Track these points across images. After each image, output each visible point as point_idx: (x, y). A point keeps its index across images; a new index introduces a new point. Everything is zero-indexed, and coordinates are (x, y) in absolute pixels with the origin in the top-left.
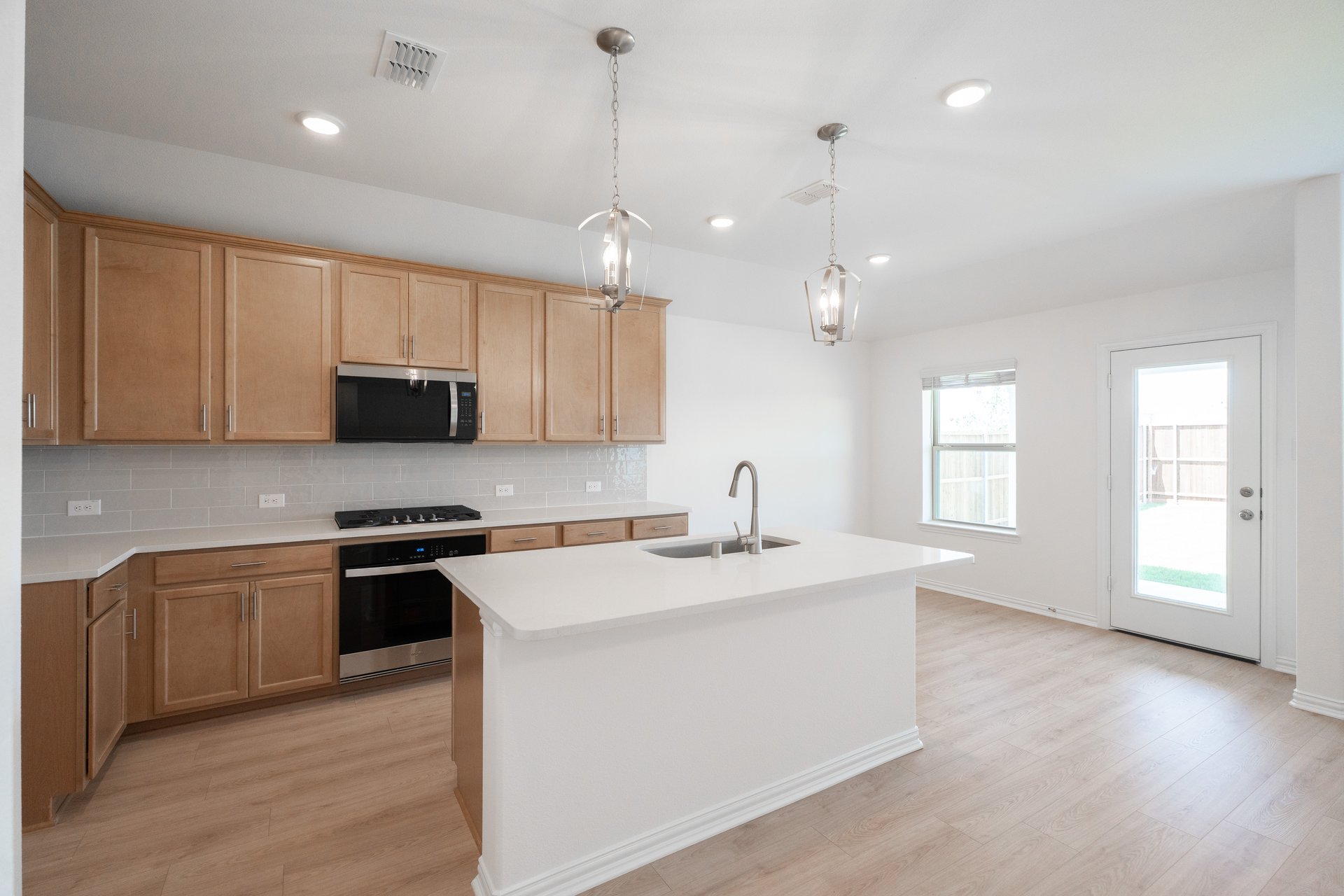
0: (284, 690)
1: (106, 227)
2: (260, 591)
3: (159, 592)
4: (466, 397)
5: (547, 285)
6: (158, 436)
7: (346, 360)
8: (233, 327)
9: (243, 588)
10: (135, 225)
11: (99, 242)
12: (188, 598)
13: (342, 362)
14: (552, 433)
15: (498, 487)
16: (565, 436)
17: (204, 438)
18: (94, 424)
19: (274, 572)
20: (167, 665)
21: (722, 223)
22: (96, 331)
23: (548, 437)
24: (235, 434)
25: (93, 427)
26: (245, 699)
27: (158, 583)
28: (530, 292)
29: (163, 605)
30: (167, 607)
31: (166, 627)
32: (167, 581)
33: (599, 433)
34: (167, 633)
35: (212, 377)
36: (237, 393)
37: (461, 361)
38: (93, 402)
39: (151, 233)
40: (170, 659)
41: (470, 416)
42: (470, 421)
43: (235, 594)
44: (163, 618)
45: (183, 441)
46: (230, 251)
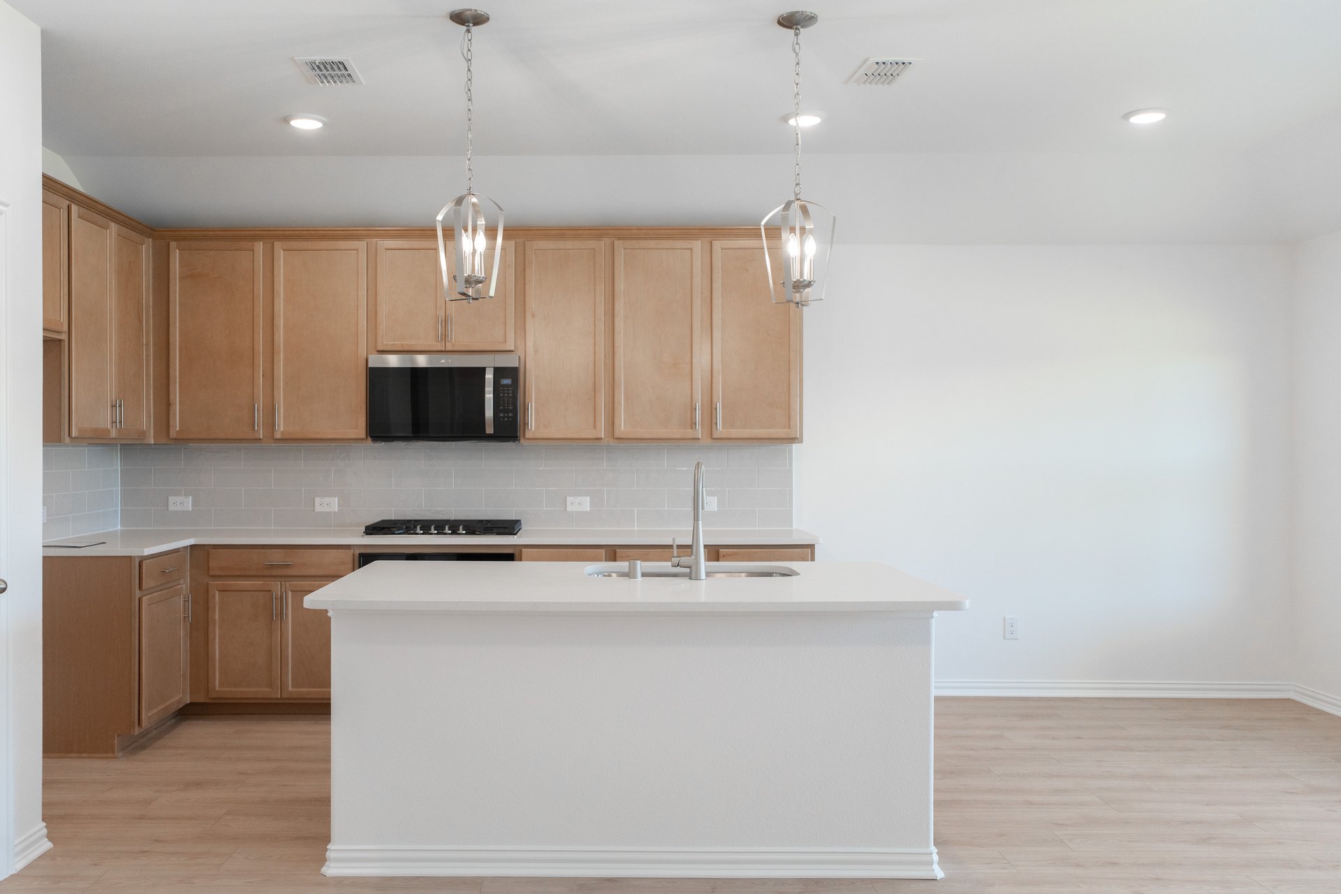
0: (309, 697)
1: (184, 238)
2: (290, 593)
3: (212, 582)
4: (507, 386)
5: (615, 232)
6: (221, 436)
7: (381, 349)
8: (280, 322)
9: (276, 587)
10: (205, 233)
11: (180, 254)
12: (232, 591)
13: (378, 351)
14: (622, 427)
15: (569, 499)
16: (642, 432)
17: (257, 437)
18: (176, 424)
19: (300, 574)
20: (217, 653)
21: (807, 122)
22: (178, 337)
23: (617, 434)
24: (282, 432)
25: (176, 428)
26: (278, 699)
27: (211, 573)
28: (592, 244)
29: (214, 595)
30: (217, 598)
31: (217, 617)
32: (217, 573)
33: (692, 428)
34: (217, 621)
35: (263, 376)
36: (284, 389)
37: (505, 342)
38: (176, 403)
39: (217, 238)
40: (219, 647)
41: (510, 408)
42: (511, 415)
43: (269, 593)
44: (215, 608)
45: (241, 440)
46: (278, 245)
